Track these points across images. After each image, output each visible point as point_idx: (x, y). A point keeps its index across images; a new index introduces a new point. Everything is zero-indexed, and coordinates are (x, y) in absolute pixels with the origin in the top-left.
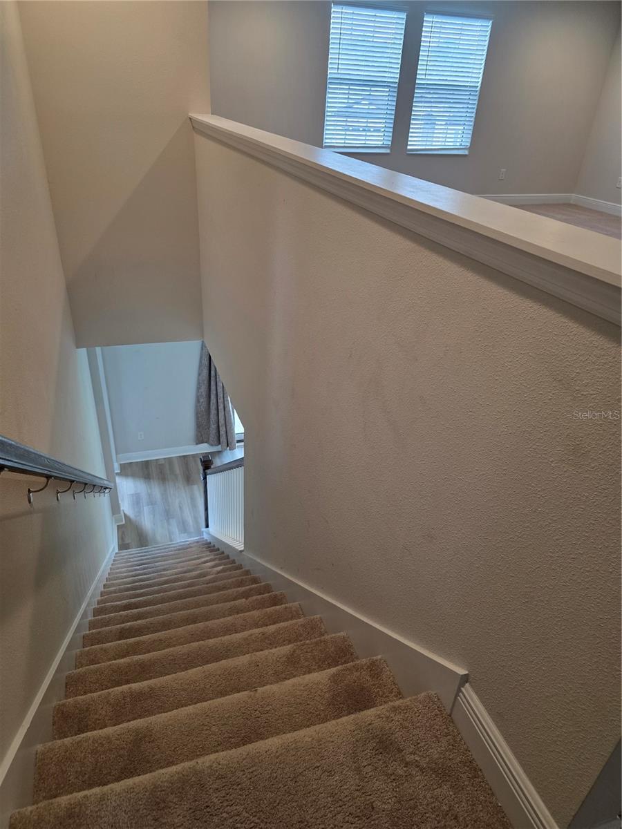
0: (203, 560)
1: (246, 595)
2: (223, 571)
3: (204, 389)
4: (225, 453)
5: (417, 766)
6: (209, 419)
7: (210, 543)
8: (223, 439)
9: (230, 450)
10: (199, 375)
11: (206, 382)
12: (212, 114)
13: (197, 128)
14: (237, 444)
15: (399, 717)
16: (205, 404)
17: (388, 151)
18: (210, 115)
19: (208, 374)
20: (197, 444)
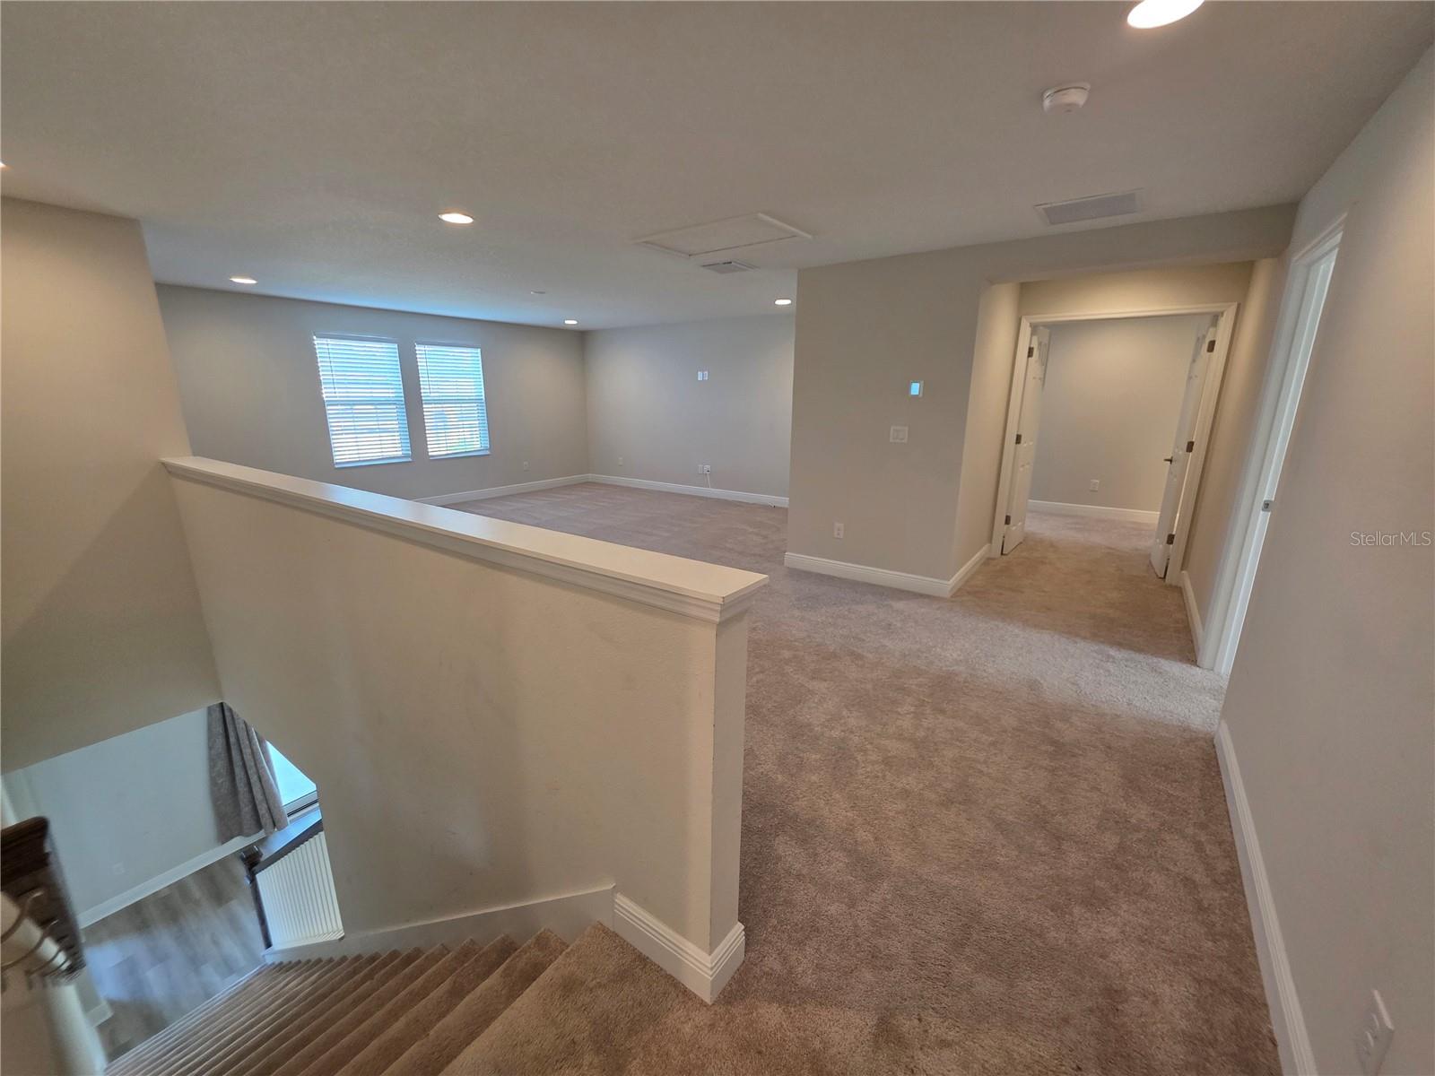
0: (282, 985)
1: (370, 976)
2: (319, 978)
3: (221, 765)
4: (272, 838)
5: (600, 986)
6: (237, 804)
7: (281, 963)
8: (265, 819)
9: (279, 830)
10: (210, 748)
11: (224, 755)
12: (195, 455)
13: (172, 471)
14: (289, 819)
15: (574, 959)
16: (227, 785)
17: (410, 460)
18: (192, 457)
19: (225, 743)
20: (223, 843)
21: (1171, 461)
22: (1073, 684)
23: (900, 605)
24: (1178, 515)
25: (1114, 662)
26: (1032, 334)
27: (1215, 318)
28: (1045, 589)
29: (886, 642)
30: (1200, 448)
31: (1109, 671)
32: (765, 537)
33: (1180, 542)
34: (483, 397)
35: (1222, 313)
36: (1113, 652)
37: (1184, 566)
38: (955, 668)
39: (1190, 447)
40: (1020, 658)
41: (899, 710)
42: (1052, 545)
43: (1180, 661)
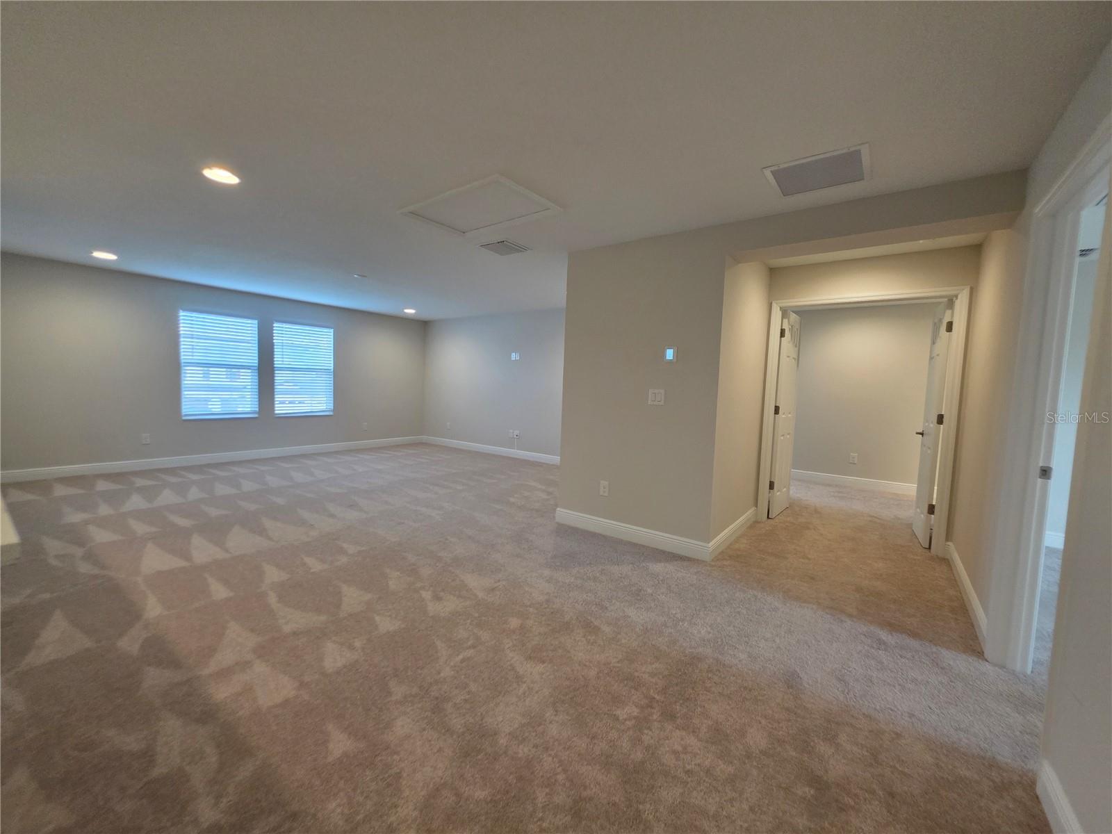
17: (257, 416)
21: (922, 434)
22: (839, 680)
23: (658, 568)
24: (936, 488)
25: (886, 650)
26: (783, 317)
27: (951, 303)
28: (810, 557)
29: (632, 612)
30: (950, 420)
31: (881, 663)
32: (549, 493)
33: (941, 511)
34: (332, 368)
35: (956, 297)
36: (884, 635)
37: (949, 536)
38: (701, 650)
39: (940, 419)
40: (778, 640)
41: (618, 712)
42: (816, 511)
43: (964, 652)
